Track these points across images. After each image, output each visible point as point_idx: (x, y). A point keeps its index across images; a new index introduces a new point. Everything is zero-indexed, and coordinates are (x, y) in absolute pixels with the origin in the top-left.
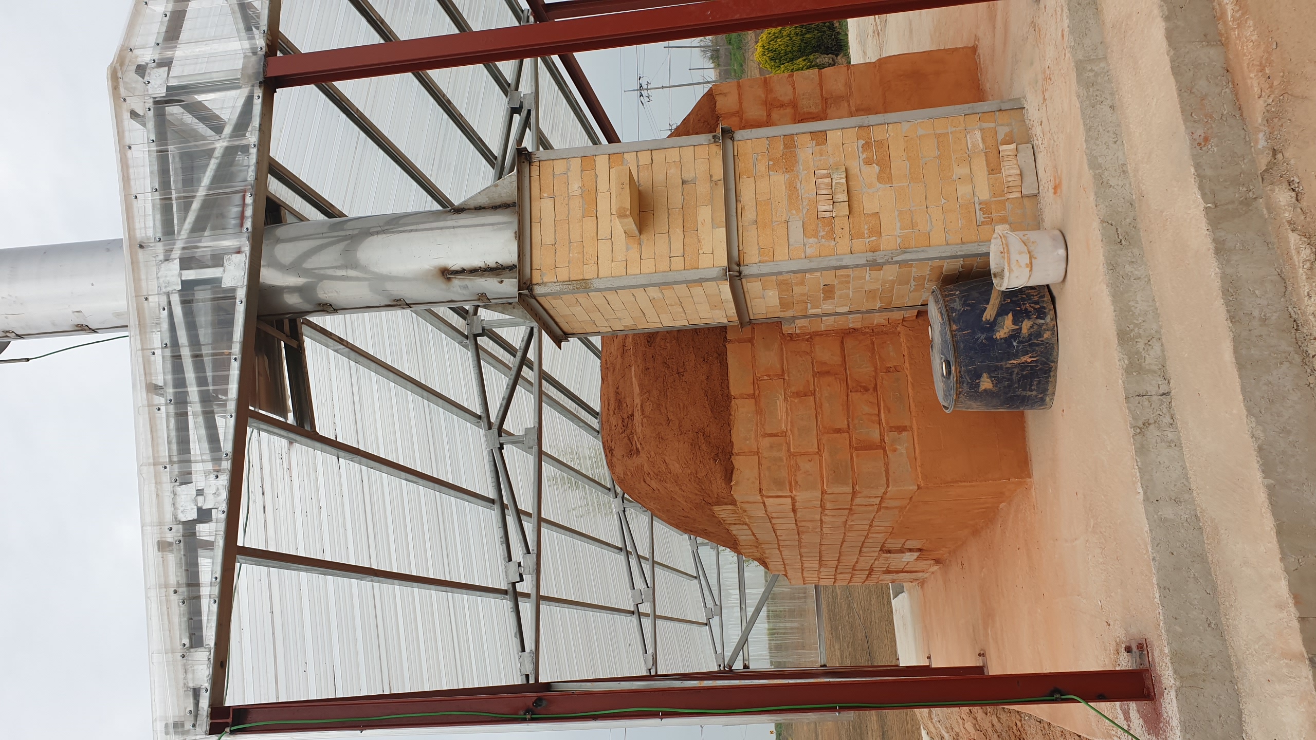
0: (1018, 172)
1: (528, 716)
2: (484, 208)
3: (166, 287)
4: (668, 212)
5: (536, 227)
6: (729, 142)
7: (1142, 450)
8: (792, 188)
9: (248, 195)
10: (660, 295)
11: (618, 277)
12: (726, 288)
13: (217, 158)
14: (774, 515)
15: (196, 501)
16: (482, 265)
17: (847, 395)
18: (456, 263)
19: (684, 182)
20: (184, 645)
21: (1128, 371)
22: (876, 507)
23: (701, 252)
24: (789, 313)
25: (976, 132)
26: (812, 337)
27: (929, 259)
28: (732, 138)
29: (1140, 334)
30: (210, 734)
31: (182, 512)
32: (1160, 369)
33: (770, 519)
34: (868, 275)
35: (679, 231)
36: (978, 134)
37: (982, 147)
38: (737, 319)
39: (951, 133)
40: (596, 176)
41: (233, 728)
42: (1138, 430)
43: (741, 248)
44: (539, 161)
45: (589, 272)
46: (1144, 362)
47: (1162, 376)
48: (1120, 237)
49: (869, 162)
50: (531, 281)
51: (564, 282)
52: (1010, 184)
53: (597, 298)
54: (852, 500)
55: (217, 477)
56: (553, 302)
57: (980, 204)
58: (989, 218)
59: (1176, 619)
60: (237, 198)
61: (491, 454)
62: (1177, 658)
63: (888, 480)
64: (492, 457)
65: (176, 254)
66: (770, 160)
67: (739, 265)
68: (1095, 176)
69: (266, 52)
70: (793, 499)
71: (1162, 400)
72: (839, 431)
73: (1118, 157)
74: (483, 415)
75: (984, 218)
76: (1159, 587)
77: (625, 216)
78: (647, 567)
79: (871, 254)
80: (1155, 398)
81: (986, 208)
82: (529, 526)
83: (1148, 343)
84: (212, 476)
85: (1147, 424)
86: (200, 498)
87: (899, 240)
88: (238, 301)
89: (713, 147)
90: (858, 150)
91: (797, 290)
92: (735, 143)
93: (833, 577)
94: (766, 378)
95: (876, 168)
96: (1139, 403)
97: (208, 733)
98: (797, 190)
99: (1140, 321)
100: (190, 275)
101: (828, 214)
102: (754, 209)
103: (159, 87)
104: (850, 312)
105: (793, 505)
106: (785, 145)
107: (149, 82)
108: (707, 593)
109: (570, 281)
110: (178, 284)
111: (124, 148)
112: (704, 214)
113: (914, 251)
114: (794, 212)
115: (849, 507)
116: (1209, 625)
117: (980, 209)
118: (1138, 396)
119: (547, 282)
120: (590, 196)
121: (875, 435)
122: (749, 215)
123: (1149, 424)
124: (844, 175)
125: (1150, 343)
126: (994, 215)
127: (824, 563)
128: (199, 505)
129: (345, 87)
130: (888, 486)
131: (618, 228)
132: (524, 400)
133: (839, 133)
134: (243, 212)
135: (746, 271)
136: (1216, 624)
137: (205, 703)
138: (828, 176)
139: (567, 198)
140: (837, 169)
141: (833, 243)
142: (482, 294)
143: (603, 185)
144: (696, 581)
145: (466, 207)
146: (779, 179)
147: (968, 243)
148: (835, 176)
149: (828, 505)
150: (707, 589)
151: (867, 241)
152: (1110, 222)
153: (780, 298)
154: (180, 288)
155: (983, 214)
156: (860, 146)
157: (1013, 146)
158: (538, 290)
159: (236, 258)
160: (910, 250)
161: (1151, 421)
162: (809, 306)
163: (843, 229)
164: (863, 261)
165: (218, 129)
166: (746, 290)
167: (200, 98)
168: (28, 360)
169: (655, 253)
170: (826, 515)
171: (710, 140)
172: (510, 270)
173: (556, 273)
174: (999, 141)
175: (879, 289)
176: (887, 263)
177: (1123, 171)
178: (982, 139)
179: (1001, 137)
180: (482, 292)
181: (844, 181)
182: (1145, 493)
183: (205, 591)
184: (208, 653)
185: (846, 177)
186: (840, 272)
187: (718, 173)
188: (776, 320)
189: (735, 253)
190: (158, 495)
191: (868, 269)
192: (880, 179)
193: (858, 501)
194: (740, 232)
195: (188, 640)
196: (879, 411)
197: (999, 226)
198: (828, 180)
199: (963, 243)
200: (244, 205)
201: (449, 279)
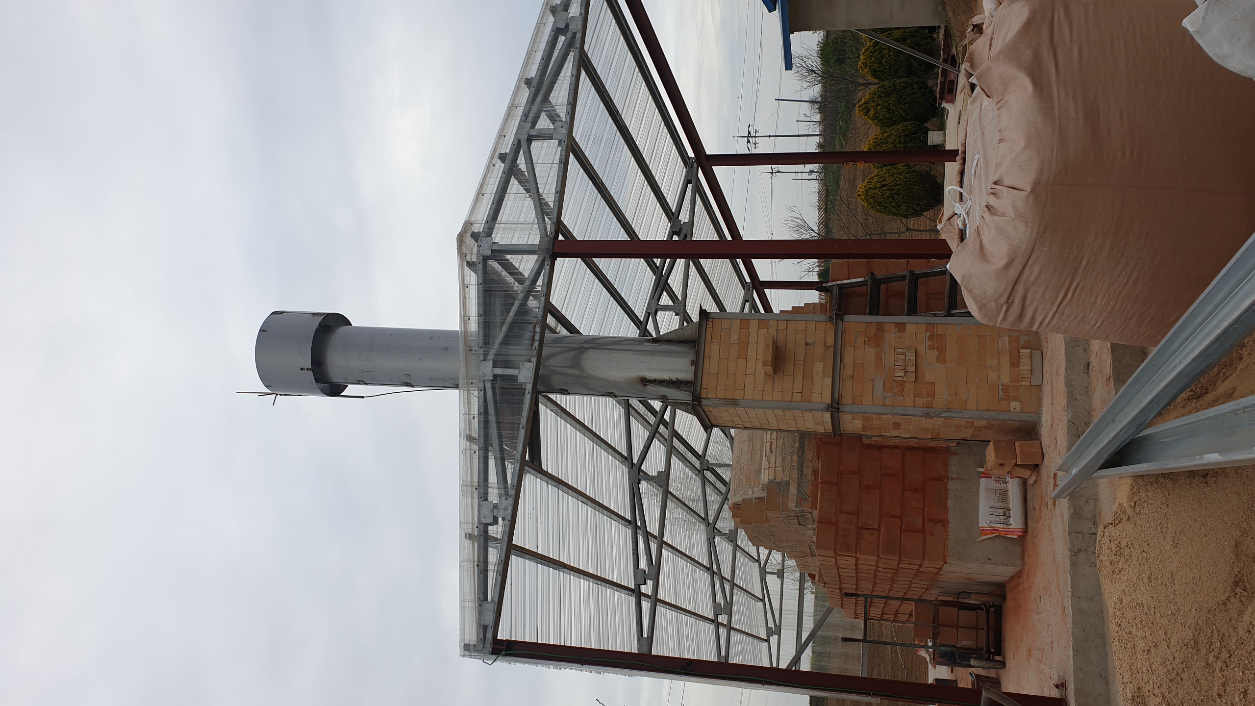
0: (1030, 368)
1: (683, 671)
2: (672, 341)
3: (483, 377)
4: (794, 363)
5: (706, 361)
6: (840, 322)
7: (1074, 565)
8: (879, 359)
9: (537, 326)
10: (783, 414)
11: (757, 400)
12: (827, 416)
13: (519, 300)
14: (841, 566)
15: (492, 511)
16: (667, 378)
17: (903, 492)
18: (652, 375)
19: (807, 344)
20: (480, 598)
21: (1072, 516)
22: (915, 571)
23: (813, 391)
24: (869, 433)
25: (1005, 338)
26: (880, 448)
27: (964, 418)
28: (842, 320)
29: (1083, 495)
30: (492, 654)
31: (484, 517)
32: (1092, 518)
33: (838, 568)
34: (923, 421)
35: (800, 376)
36: (1006, 338)
37: (1008, 348)
38: (831, 431)
39: (989, 335)
40: (749, 333)
41: (506, 652)
42: (1074, 554)
43: (841, 393)
44: (713, 319)
45: (738, 395)
46: (1083, 512)
47: (1093, 522)
48: (1079, 433)
49: (931, 348)
50: (700, 394)
51: (721, 399)
52: (1024, 376)
53: (740, 410)
54: (898, 564)
55: (507, 499)
56: (711, 409)
57: (1002, 386)
58: (1007, 396)
59: (1081, 669)
60: (530, 327)
61: (632, 487)
62: (1078, 692)
63: (924, 555)
64: (632, 489)
65: (491, 357)
66: (866, 337)
67: (838, 404)
68: (1068, 392)
69: (554, 236)
70: (857, 559)
71: (1090, 537)
72: (894, 516)
73: (1084, 382)
74: (629, 457)
75: (1004, 395)
76: (1073, 649)
77: (767, 365)
78: (727, 587)
79: (926, 409)
80: (1087, 535)
81: (1006, 389)
82: (654, 547)
83: (1087, 502)
84: (504, 498)
85: (1079, 550)
86: (495, 510)
87: (946, 403)
88: (527, 392)
89: (829, 325)
90: (925, 339)
91: (875, 422)
92: (844, 323)
93: (880, 616)
94: (847, 472)
95: (936, 353)
96: (1076, 537)
97: (490, 653)
98: (882, 360)
99: (1084, 487)
100: (499, 371)
101: (900, 379)
102: (852, 368)
103: (486, 249)
104: (911, 438)
105: (856, 562)
106: (877, 328)
107: (481, 246)
108: (769, 614)
109: (725, 399)
110: (491, 376)
111: (464, 287)
112: (819, 367)
113: (955, 412)
114: (878, 374)
115: (895, 568)
116: (1101, 676)
117: (1002, 390)
118: (1076, 532)
119: (710, 398)
120: (743, 345)
121: (919, 523)
122: (848, 372)
123: (1081, 551)
124: (914, 355)
125: (1088, 501)
126: (1010, 394)
127: (873, 604)
128: (494, 514)
129: (601, 263)
130: (923, 560)
131: (761, 370)
132: (658, 450)
133: (914, 326)
134: (534, 337)
135: (842, 408)
136: (1105, 676)
137: (489, 635)
138: (904, 354)
139: (728, 345)
140: (910, 350)
141: (903, 398)
142: (664, 396)
143: (753, 339)
144: (761, 603)
145: (661, 339)
146: (871, 351)
147: (991, 411)
148: (908, 354)
149: (881, 565)
150: (770, 611)
151: (925, 400)
152: (1074, 422)
153: (863, 425)
154: (492, 379)
155: (1004, 393)
156: (927, 336)
157: (1029, 351)
158: (704, 402)
159: (527, 365)
160: (953, 410)
161: (1082, 549)
162: (882, 431)
163: (909, 390)
164: (921, 413)
165: (521, 282)
166: (840, 418)
167: (509, 257)
168: (363, 397)
169: (783, 389)
170: (879, 571)
171: (827, 319)
172: (685, 385)
173: (716, 392)
174: (1020, 345)
175: (931, 428)
176: (937, 416)
177: (1087, 392)
178: (1009, 342)
179: (1022, 343)
180: (664, 395)
181: (913, 358)
182: (1073, 592)
183: (491, 567)
184: (494, 606)
185: (916, 356)
186: (904, 417)
187: (830, 341)
188: (860, 436)
189: (836, 396)
190: (472, 505)
191: (924, 418)
192: (938, 360)
193: (901, 565)
194: (841, 382)
195: (482, 596)
196: (924, 506)
197: (1013, 403)
198: (903, 357)
199: (988, 410)
200: (535, 332)
201: (645, 385)
